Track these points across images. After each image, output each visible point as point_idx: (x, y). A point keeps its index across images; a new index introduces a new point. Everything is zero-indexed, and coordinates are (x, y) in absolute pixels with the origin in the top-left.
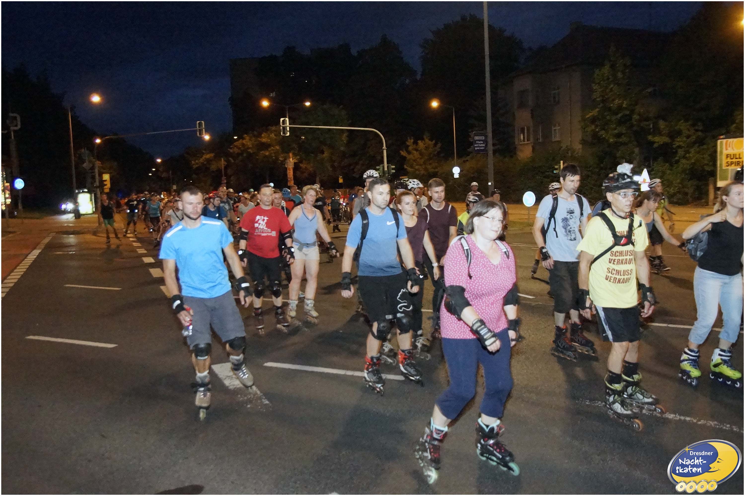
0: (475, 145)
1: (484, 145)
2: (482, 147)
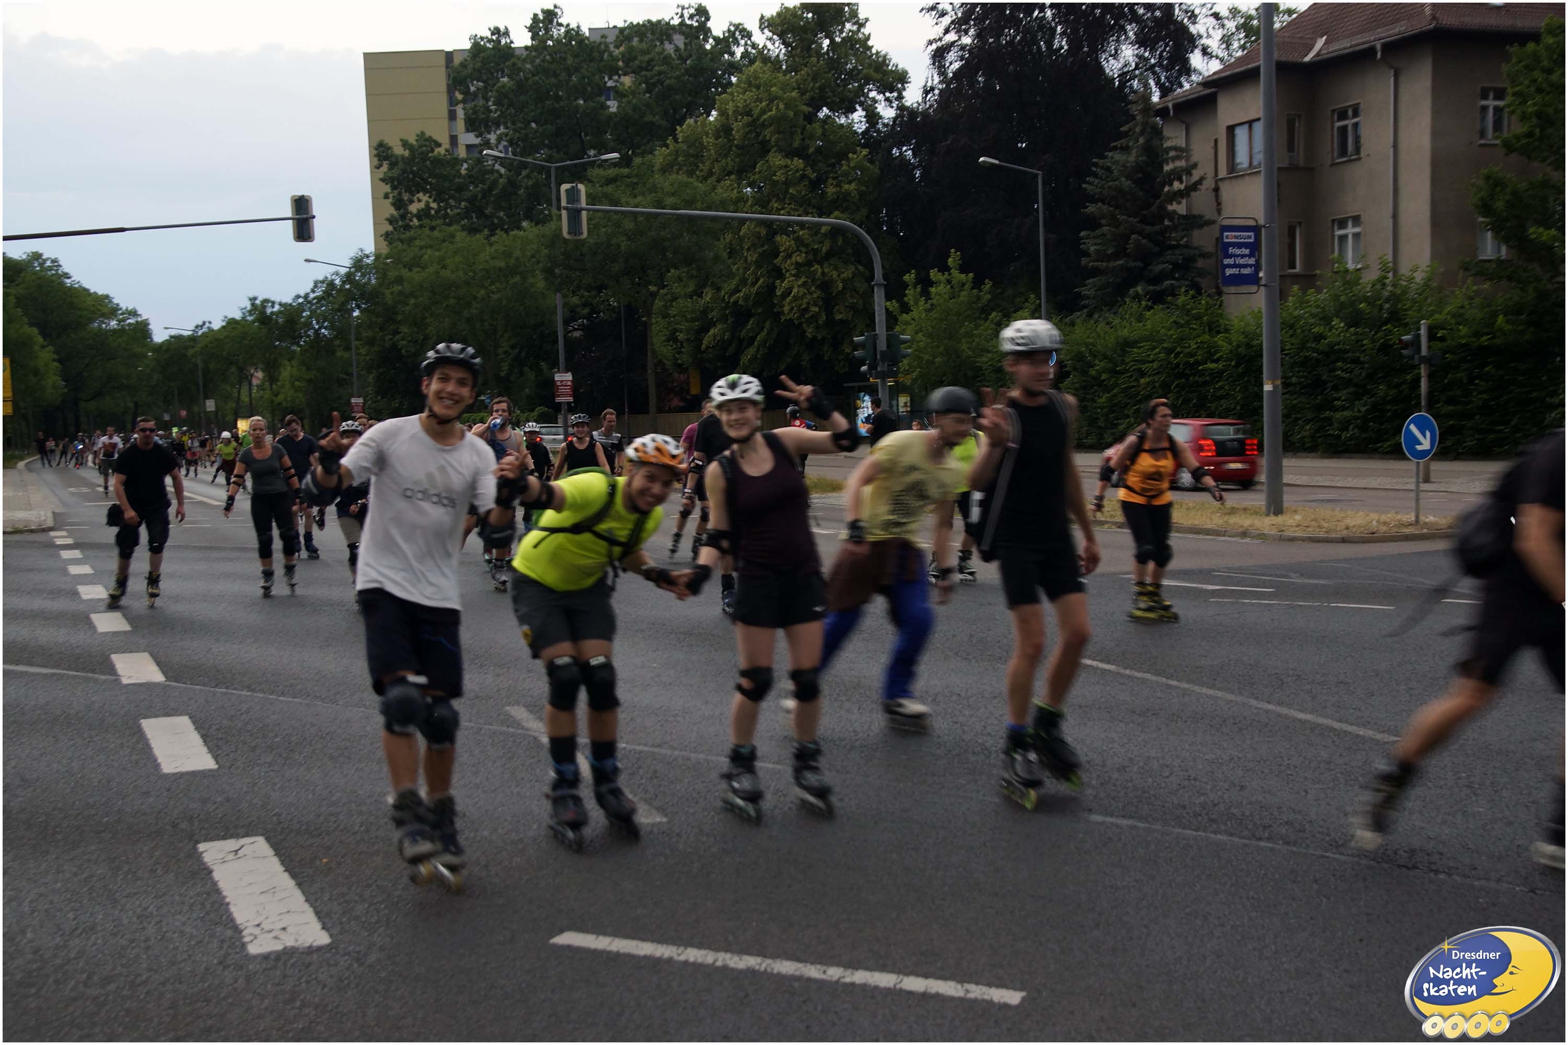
0: (1226, 261)
1: (1252, 261)
2: (1245, 266)
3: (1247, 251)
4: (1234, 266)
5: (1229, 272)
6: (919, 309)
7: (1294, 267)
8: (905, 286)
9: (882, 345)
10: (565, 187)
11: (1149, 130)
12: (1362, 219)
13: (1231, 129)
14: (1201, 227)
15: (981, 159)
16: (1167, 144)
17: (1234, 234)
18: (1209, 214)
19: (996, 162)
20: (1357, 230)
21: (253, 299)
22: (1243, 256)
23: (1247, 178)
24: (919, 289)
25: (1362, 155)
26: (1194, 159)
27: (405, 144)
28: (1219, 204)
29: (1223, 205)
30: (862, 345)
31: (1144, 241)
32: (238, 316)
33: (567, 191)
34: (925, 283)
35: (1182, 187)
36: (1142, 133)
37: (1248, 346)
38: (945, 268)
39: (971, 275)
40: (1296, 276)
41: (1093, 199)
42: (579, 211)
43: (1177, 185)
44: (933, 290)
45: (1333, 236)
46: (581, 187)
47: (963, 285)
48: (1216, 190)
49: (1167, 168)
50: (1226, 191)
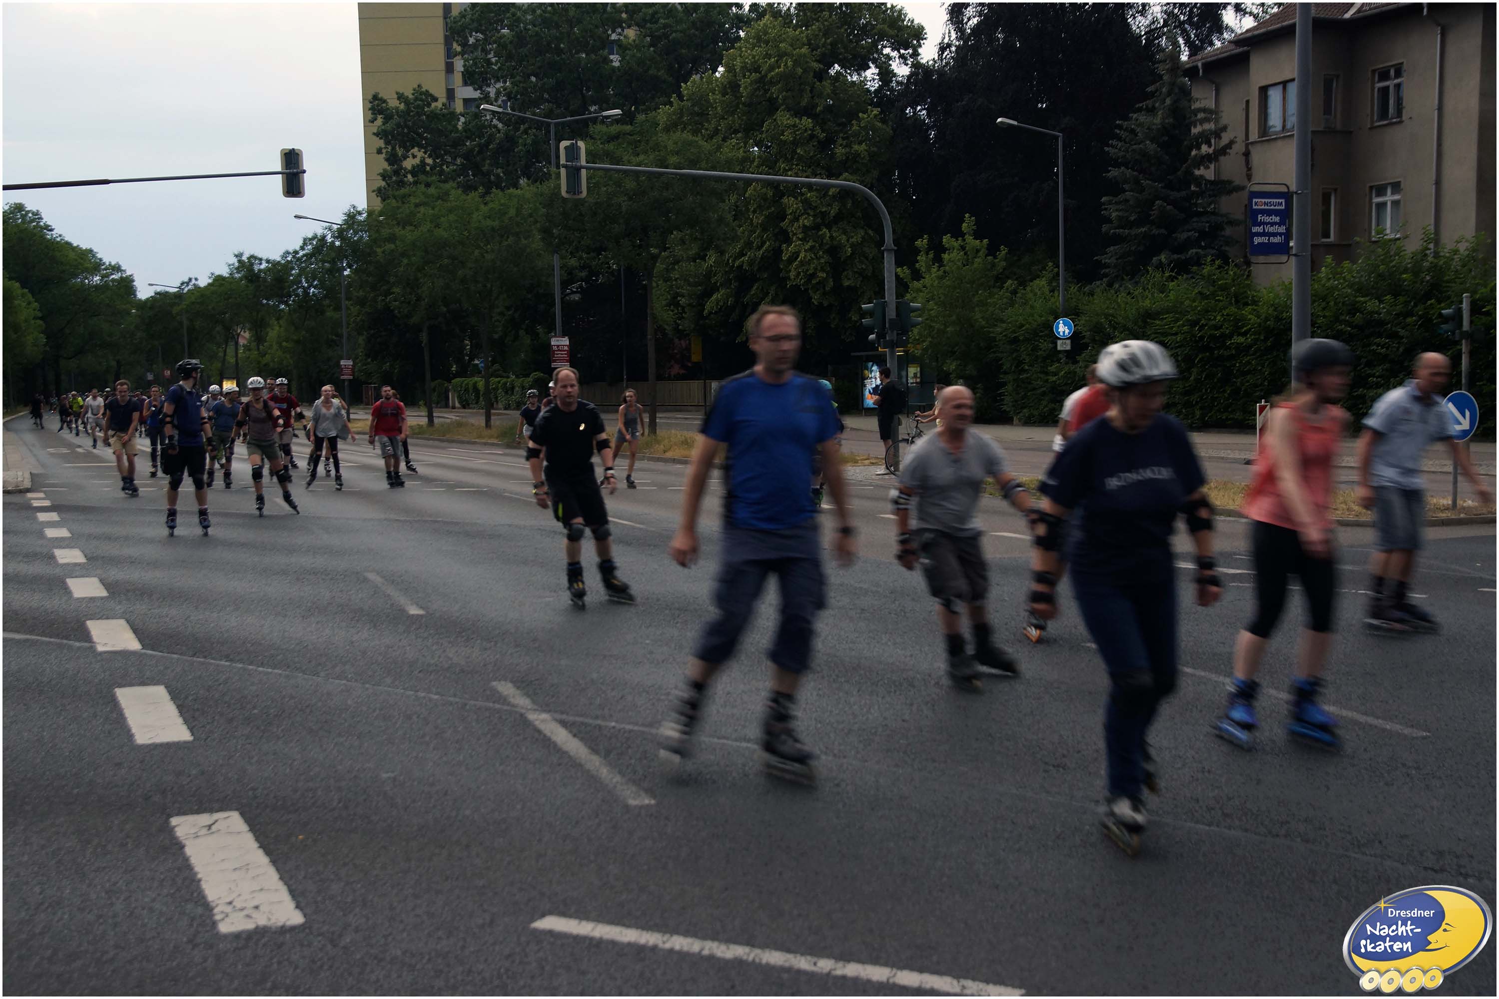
0: (1255, 229)
1: (1282, 229)
2: (1274, 235)
3: (1277, 219)
4: (1263, 234)
5: (1257, 240)
6: (931, 276)
7: (1328, 236)
8: (917, 251)
9: (891, 313)
10: (564, 144)
11: (1177, 90)
12: (1402, 186)
13: (1264, 91)
14: (1230, 192)
15: (999, 120)
16: (1196, 105)
17: (1263, 200)
18: (1239, 180)
19: (1015, 123)
20: (1396, 197)
21: (239, 256)
22: (1272, 224)
23: (1280, 143)
24: (931, 256)
25: (1404, 118)
26: (1224, 121)
27: (400, 97)
28: (1249, 169)
29: (1254, 172)
30: (870, 313)
31: (1169, 207)
32: (224, 272)
33: (566, 148)
34: (938, 249)
35: (1211, 151)
36: (1169, 94)
37: (1278, 319)
38: (958, 234)
39: (986, 241)
40: (1329, 246)
41: (1117, 165)
42: (578, 169)
43: (1205, 149)
44: (946, 256)
45: (1371, 203)
46: (581, 144)
47: (978, 251)
48: (1247, 154)
49: (1195, 131)
50: (1258, 156)
